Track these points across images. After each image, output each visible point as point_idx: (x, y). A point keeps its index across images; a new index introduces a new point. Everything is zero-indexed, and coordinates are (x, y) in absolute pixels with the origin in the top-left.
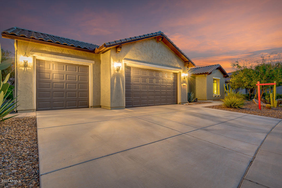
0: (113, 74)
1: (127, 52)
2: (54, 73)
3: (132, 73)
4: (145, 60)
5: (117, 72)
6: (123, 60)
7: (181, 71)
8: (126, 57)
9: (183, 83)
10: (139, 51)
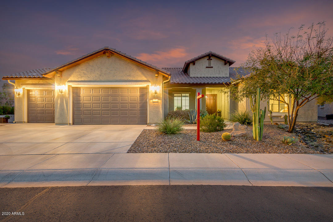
0: (58, 96)
1: (70, 75)
2: (38, 97)
3: (82, 93)
4: (92, 79)
5: (60, 94)
6: (66, 83)
7: (150, 84)
8: (69, 80)
9: (152, 99)
10: (85, 72)
